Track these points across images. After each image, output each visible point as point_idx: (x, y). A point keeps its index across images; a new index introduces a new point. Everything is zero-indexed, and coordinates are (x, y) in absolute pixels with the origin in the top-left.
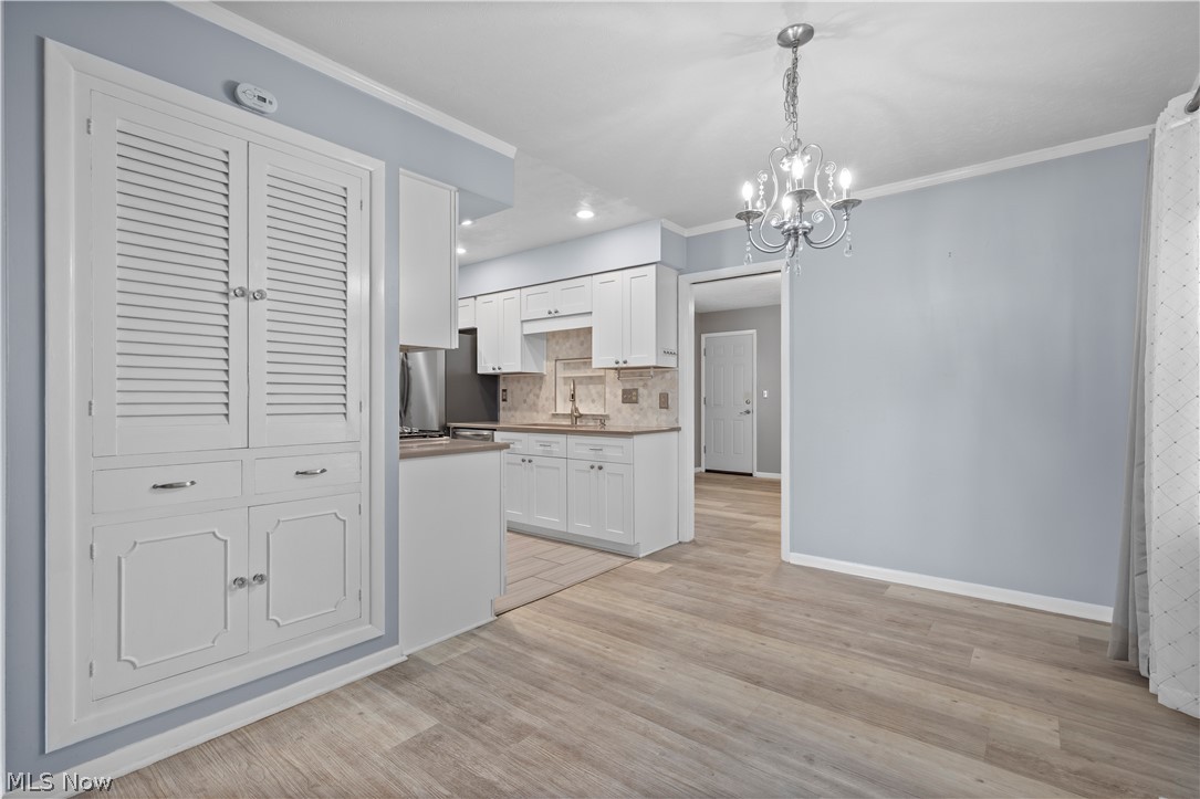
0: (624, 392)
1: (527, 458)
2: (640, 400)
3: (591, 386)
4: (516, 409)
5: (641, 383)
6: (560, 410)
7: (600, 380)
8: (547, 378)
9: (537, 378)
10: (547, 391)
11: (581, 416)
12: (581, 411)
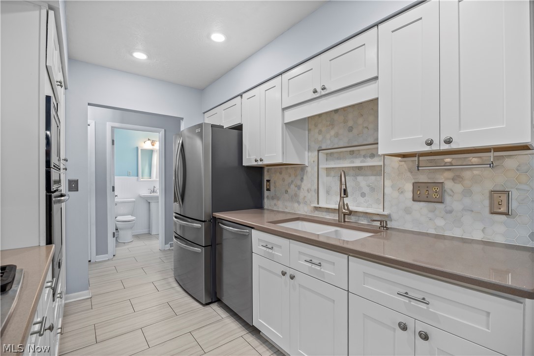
0: (416, 186)
1: (290, 272)
2: (448, 199)
3: (360, 179)
4: (278, 199)
5: (449, 175)
6: (322, 204)
7: (377, 171)
8: (309, 169)
9: (299, 169)
10: (308, 183)
11: (351, 213)
12: (351, 208)
